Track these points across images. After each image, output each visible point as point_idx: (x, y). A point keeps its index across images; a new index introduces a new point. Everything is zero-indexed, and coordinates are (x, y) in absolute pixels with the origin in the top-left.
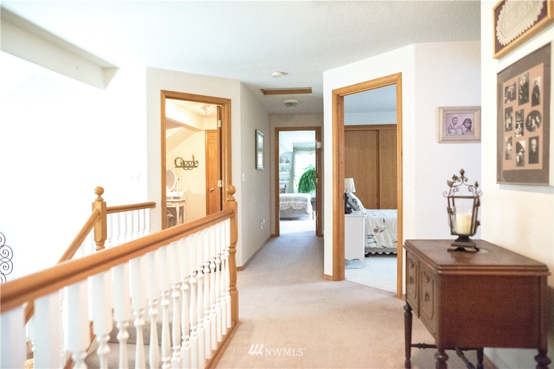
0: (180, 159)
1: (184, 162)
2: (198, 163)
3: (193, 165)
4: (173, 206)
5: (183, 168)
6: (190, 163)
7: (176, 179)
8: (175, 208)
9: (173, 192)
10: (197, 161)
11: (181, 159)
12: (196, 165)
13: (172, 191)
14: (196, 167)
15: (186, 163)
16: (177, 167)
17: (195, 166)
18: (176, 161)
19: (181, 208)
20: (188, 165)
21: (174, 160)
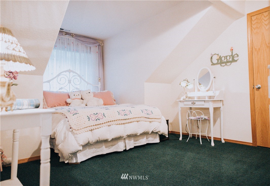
0: (216, 56)
1: (220, 58)
2: (238, 56)
3: (233, 59)
4: (206, 106)
5: (219, 65)
6: (228, 58)
7: (212, 77)
8: (208, 109)
9: (209, 92)
10: (236, 54)
11: (218, 55)
12: (235, 59)
13: (207, 91)
14: (236, 61)
15: (223, 59)
16: (213, 64)
17: (234, 61)
18: (212, 58)
19: (216, 109)
20: (225, 61)
21: (210, 57)
